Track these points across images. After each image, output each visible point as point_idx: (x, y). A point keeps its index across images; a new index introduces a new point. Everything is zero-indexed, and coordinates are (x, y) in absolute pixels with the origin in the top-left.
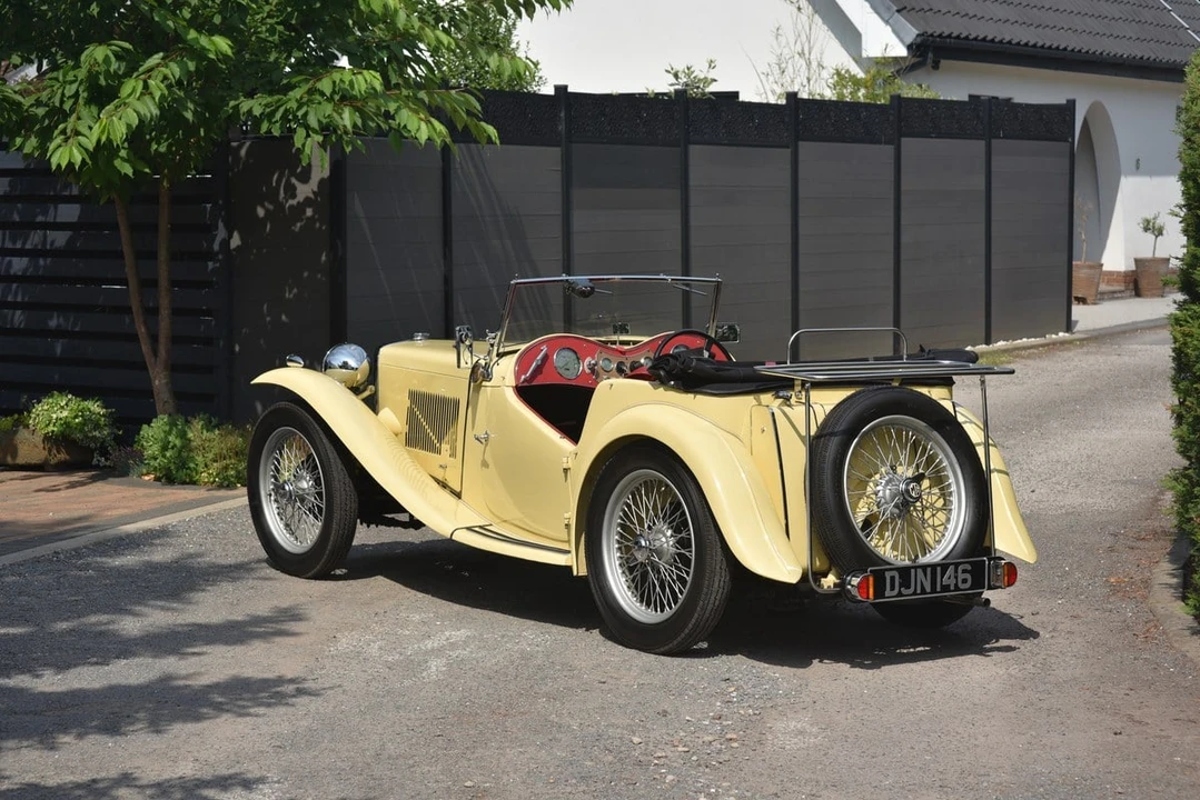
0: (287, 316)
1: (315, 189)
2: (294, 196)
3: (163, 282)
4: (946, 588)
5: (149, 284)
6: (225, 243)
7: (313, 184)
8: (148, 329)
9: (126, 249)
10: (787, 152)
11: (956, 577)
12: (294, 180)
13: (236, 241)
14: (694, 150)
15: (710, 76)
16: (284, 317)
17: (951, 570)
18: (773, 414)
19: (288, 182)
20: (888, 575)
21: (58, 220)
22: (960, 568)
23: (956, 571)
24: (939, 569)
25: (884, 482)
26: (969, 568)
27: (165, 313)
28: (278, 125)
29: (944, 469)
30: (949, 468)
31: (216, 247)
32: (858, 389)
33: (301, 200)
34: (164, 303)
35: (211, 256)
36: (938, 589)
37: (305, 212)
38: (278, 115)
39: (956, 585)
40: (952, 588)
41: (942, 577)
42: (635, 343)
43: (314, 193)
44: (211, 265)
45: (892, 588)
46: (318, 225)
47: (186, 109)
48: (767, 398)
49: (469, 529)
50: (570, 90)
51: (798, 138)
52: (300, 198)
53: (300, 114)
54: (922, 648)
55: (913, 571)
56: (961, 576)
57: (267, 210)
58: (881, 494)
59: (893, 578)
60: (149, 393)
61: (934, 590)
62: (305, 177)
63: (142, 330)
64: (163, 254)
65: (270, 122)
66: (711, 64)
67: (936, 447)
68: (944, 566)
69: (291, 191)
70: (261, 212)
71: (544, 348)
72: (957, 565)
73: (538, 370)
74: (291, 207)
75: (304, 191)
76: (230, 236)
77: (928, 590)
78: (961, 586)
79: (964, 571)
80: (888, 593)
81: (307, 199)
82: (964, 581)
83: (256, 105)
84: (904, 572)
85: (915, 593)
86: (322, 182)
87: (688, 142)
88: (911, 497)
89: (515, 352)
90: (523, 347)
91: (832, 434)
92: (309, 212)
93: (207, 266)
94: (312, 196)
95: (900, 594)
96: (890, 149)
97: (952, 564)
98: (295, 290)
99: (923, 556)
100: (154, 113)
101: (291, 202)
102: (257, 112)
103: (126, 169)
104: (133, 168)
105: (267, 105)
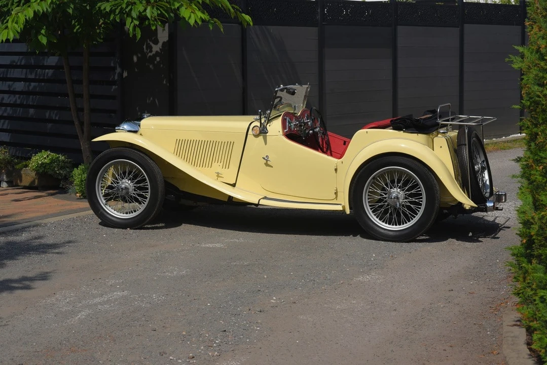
2: (151, 51)
3: (85, 96)
6: (121, 75)
7: (160, 45)
9: (67, 79)
13: (125, 74)
19: (148, 43)
28: (118, 16)
31: (116, 78)
33: (155, 53)
34: (86, 106)
37: (156, 59)
38: (117, 11)
43: (160, 49)
46: (162, 65)
47: (69, 7)
51: (463, 22)
53: (127, 10)
57: (138, 58)
62: (156, 42)
64: (85, 82)
65: (114, 14)
69: (150, 48)
70: (135, 59)
74: (150, 56)
75: (156, 48)
76: (123, 72)
81: (157, 52)
83: (106, 6)
86: (164, 43)
87: (397, 25)
92: (158, 59)
94: (159, 51)
96: (519, 28)
100: (45, 10)
101: (150, 54)
102: (108, 9)
103: (44, 40)
104: (47, 39)
105: (113, 6)
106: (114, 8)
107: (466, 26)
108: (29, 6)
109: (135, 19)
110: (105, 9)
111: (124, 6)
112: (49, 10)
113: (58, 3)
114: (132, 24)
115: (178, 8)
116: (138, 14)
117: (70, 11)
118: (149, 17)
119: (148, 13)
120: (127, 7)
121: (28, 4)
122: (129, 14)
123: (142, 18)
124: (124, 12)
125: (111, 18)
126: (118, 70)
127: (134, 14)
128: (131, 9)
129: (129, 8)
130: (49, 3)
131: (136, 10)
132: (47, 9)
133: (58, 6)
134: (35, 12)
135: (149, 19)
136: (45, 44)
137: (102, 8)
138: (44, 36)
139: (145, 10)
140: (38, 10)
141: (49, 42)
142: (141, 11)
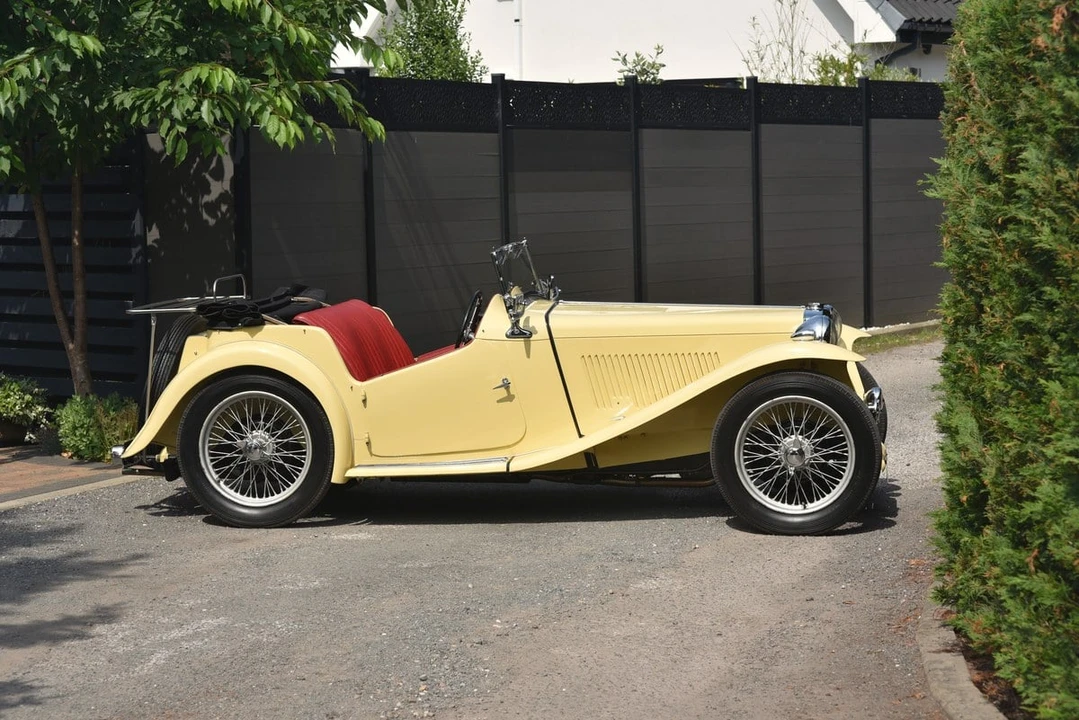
3: (78, 267)
5: (64, 269)
8: (65, 314)
10: (748, 135)
14: (647, 135)
15: (658, 61)
21: (10, 209)
27: (79, 297)
28: (147, 116)
34: (79, 288)
38: (146, 107)
50: (506, 78)
51: (759, 121)
53: (164, 106)
60: (67, 373)
63: (59, 313)
65: (139, 113)
66: (659, 50)
83: (124, 99)
87: (640, 126)
96: (856, 131)
102: (128, 105)
103: (4, 165)
104: (11, 164)
105: (138, 98)
106: (138, 103)
107: (765, 128)
109: (179, 123)
110: (122, 103)
111: (158, 98)
114: (173, 133)
116: (184, 113)
118: (206, 120)
119: (204, 113)
120: (164, 99)
122: (168, 112)
124: (159, 109)
125: (134, 120)
127: (177, 113)
128: (172, 104)
129: (169, 100)
131: (181, 106)
135: (205, 124)
136: (7, 172)
137: (117, 102)
139: (198, 108)
142: (191, 109)
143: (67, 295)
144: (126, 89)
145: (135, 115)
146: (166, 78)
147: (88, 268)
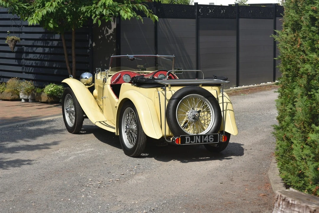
0: (106, 65)
1: (113, 31)
2: (108, 33)
3: (73, 55)
4: (205, 142)
5: (70, 55)
6: (92, 45)
7: (112, 30)
8: (70, 67)
9: (64, 47)
11: (209, 139)
12: (108, 29)
13: (94, 45)
16: (105, 65)
17: (207, 136)
18: (159, 94)
19: (106, 29)
20: (186, 138)
22: (210, 136)
23: (209, 137)
24: (203, 136)
25: (190, 112)
26: (213, 136)
27: (74, 63)
28: (90, 14)
29: (209, 109)
30: (210, 109)
31: (89, 46)
32: (184, 87)
33: (110, 34)
34: (74, 60)
35: (88, 48)
36: (203, 142)
38: (89, 11)
39: (209, 141)
40: (207, 141)
41: (204, 139)
42: (148, 73)
43: (112, 32)
44: (88, 51)
45: (188, 141)
46: (113, 41)
48: (159, 89)
49: (100, 122)
51: (276, 16)
52: (109, 33)
54: (208, 158)
55: (194, 137)
56: (210, 138)
58: (189, 115)
59: (188, 139)
61: (201, 142)
62: (110, 28)
63: (68, 67)
64: (73, 48)
67: (207, 103)
68: (205, 136)
69: (107, 31)
70: (100, 37)
71: (120, 74)
72: (209, 135)
73: (118, 80)
74: (107, 36)
75: (110, 31)
76: (93, 43)
77: (200, 142)
78: (210, 141)
79: (211, 137)
80: (186, 142)
81: (111, 34)
82: (211, 140)
84: (192, 137)
85: (195, 143)
86: (114, 29)
87: (239, 18)
88: (196, 116)
89: (111, 76)
90: (113, 74)
91: (174, 99)
92: (111, 37)
93: (87, 51)
94: (112, 33)
95: (190, 143)
97: (207, 135)
98: (108, 58)
99: (201, 133)
100: (52, 11)
101: (107, 34)
102: (84, 10)
103: (51, 26)
104: (53, 25)
105: (87, 8)
108: (44, 9)
109: (98, 15)
110: (83, 10)
111: (92, 9)
112: (55, 11)
113: (59, 7)
114: (96, 18)
115: (119, 10)
116: (99, 13)
117: (65, 11)
118: (105, 14)
119: (104, 13)
120: (94, 9)
121: (44, 8)
122: (95, 13)
123: (102, 15)
124: (92, 12)
125: (86, 15)
126: (90, 42)
127: (97, 13)
129: (95, 10)
130: (54, 7)
131: (98, 11)
132: (53, 10)
133: (59, 9)
134: (47, 11)
135: (104, 15)
136: (52, 28)
137: (82, 10)
138: (52, 24)
139: (103, 11)
140: (49, 10)
141: (54, 27)
142: (101, 12)
143: (71, 62)
144: (84, 6)
145: (86, 13)
146: (95, 4)
147: (77, 55)
